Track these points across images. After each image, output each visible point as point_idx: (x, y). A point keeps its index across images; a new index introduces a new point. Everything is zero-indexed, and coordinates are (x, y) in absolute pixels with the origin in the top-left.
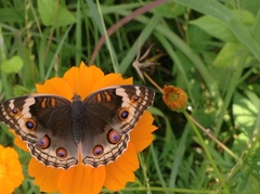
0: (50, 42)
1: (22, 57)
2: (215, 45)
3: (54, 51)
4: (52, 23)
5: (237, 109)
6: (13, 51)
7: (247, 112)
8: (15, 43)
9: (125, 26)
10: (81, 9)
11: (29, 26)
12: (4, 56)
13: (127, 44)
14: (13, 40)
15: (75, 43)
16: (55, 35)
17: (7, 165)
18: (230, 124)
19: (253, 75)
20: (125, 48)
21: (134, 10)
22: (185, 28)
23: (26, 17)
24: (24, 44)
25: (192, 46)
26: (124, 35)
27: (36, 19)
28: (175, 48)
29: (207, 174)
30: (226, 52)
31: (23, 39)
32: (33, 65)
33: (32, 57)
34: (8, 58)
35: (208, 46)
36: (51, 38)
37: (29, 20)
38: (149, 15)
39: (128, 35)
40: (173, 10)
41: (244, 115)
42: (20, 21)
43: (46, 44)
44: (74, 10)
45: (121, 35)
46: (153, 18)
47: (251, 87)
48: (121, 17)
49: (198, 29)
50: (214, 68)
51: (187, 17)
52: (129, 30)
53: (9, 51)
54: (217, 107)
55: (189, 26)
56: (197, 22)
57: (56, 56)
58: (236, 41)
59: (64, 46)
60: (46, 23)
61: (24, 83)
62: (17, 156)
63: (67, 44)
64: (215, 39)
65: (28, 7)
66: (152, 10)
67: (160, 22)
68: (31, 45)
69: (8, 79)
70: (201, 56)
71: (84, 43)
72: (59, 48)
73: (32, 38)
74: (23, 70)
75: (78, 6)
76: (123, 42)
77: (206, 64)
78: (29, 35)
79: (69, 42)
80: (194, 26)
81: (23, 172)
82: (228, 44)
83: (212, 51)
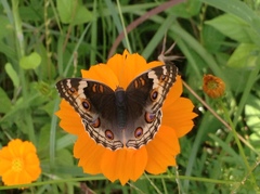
0: (67, 40)
2: (228, 46)
4: (70, 21)
5: (249, 110)
9: (139, 26)
10: (98, 8)
11: (47, 23)
12: (22, 52)
13: (141, 45)
14: (29, 40)
21: (149, 10)
22: (200, 28)
23: (46, 14)
25: (206, 47)
26: (138, 36)
27: (56, 16)
30: (240, 52)
32: (50, 62)
33: (49, 55)
34: (27, 54)
35: (222, 46)
36: (68, 36)
37: (48, 17)
38: (163, 15)
39: (141, 35)
40: (188, 10)
41: (256, 115)
44: (91, 9)
45: (135, 35)
46: (168, 19)
48: (136, 17)
49: (213, 28)
50: (227, 67)
51: (202, 17)
52: (143, 30)
54: (229, 107)
55: (204, 26)
57: (75, 52)
58: (251, 42)
60: (64, 21)
62: (35, 150)
64: (228, 39)
65: (47, 4)
66: (168, 10)
67: (174, 23)
69: (26, 76)
70: (214, 56)
73: (50, 36)
74: (40, 68)
75: (95, 5)
76: (137, 42)
77: (218, 63)
78: (48, 33)
80: (208, 26)
81: (41, 167)
82: (243, 45)
83: (224, 52)
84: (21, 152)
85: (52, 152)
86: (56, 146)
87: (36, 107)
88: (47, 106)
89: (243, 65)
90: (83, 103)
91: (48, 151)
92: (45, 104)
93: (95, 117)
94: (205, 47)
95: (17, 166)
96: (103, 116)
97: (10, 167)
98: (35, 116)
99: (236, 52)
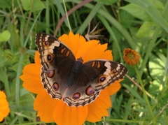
0: (29, 21)
1: (10, 32)
2: (137, 23)
4: (30, 9)
5: (152, 65)
6: (4, 27)
7: (158, 66)
8: (6, 21)
9: (79, 10)
11: (14, 11)
13: (80, 22)
14: (4, 19)
18: (147, 74)
19: (162, 42)
20: (79, 25)
22: (118, 12)
23: (13, 5)
24: (12, 22)
25: (122, 24)
26: (78, 17)
27: (20, 6)
28: (111, 25)
29: (132, 107)
30: (145, 27)
31: (11, 19)
32: (18, 35)
33: (17, 31)
34: (1, 31)
35: (133, 23)
36: (29, 18)
37: (15, 7)
38: (94, 3)
41: (157, 68)
42: (9, 7)
43: (26, 22)
45: (76, 16)
46: (97, 5)
47: (161, 50)
48: (76, 4)
49: (126, 12)
50: (136, 37)
51: (119, 4)
52: (81, 13)
55: (120, 10)
56: (125, 8)
58: (151, 21)
59: (37, 23)
60: (26, 9)
61: (12, 48)
63: (40, 22)
64: (137, 19)
67: (101, 8)
68: (16, 23)
69: (1, 45)
70: (128, 30)
71: (51, 22)
72: (34, 24)
73: (17, 18)
74: (11, 39)
76: (78, 20)
77: (131, 36)
78: (15, 17)
79: (42, 21)
80: (123, 10)
81: (9, 107)
82: (146, 22)
83: (135, 26)
85: (17, 98)
86: (20, 93)
87: (9, 66)
88: (14, 66)
89: (146, 36)
90: (48, 56)
91: (15, 97)
92: (14, 64)
93: (51, 68)
96: (58, 72)
98: (8, 71)
99: (142, 27)
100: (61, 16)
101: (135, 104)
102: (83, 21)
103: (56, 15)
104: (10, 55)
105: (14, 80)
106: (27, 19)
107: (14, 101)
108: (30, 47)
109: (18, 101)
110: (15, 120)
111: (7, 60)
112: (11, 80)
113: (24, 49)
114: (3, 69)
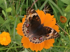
0: (19, 4)
1: (11, 8)
3: (20, 6)
6: (9, 6)
8: (10, 4)
12: (7, 7)
13: (41, 5)
14: (9, 3)
15: (26, 4)
16: (21, 2)
17: (6, 37)
18: (68, 27)
20: (40, 6)
22: (57, 1)
24: (12, 4)
28: (54, 6)
29: (62, 41)
31: (12, 3)
32: (15, 10)
33: (14, 8)
34: (8, 8)
35: (63, 6)
36: (20, 3)
39: (41, 2)
43: (18, 4)
45: (39, 2)
53: (8, 6)
57: (21, 8)
59: (23, 5)
61: (12, 15)
62: (9, 35)
63: (24, 5)
68: (14, 4)
69: (8, 14)
70: (61, 9)
71: (29, 5)
72: (22, 5)
73: (15, 3)
74: (12, 11)
77: (62, 11)
78: (14, 2)
79: (25, 4)
81: (11, 39)
82: (69, 5)
83: (64, 7)
84: (6, 35)
88: (13, 22)
89: (69, 11)
91: (13, 35)
94: (58, 6)
95: (4, 39)
97: (2, 40)
98: (10, 25)
99: (67, 8)
100: (33, 2)
101: (63, 40)
102: (42, 5)
103: (31, 2)
104: (12, 17)
105: (13, 28)
106: (19, 3)
107: (13, 37)
108: (20, 14)
109: (14, 37)
110: (13, 45)
111: (10, 19)
112: (11, 28)
113: (18, 15)
114: (8, 23)
